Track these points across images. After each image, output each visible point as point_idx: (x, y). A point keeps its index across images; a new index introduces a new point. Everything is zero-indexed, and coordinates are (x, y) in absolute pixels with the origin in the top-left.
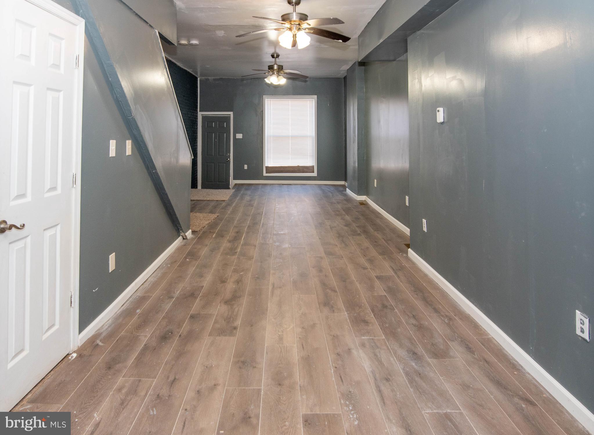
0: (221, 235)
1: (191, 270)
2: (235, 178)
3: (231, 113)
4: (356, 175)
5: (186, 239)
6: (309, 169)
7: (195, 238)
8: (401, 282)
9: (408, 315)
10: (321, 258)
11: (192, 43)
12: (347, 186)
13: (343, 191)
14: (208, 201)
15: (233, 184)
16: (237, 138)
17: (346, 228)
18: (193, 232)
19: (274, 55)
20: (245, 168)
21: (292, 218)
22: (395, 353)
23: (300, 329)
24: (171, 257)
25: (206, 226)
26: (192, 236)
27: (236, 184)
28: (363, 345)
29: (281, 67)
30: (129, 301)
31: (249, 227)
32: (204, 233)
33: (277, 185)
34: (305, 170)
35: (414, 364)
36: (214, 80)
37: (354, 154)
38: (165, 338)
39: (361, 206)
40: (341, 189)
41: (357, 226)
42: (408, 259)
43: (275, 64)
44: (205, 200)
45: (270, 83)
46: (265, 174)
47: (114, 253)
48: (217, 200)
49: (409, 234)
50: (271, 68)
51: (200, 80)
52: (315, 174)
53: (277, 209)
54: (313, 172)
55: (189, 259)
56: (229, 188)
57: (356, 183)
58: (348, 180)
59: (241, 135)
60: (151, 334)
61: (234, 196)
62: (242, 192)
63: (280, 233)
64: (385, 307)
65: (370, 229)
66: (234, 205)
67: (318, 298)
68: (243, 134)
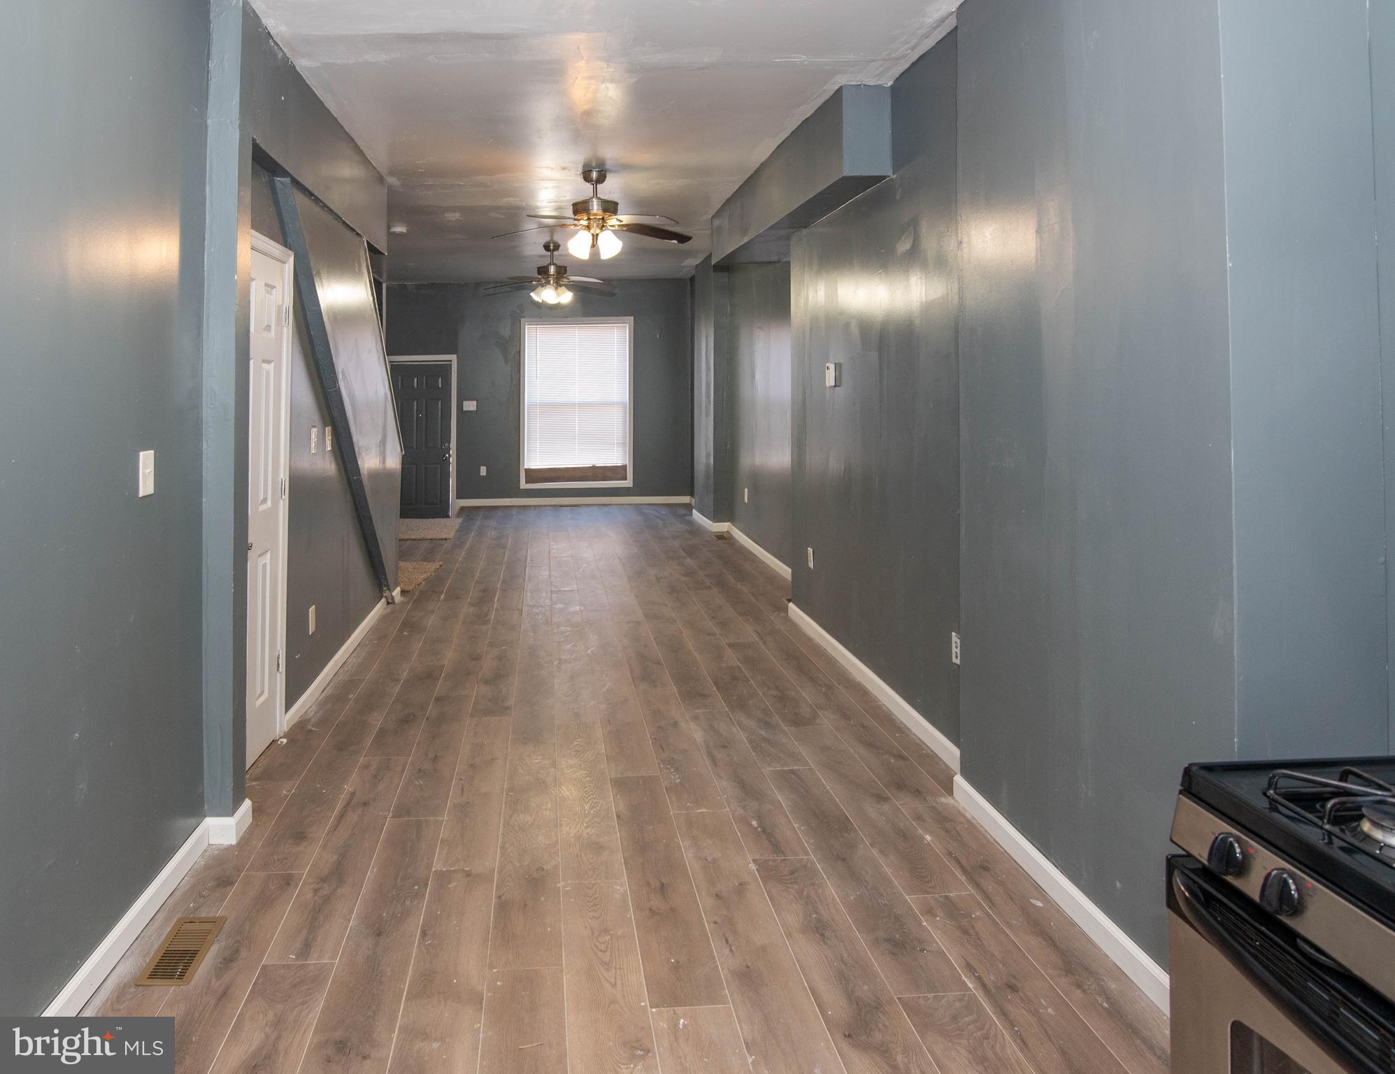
0: (454, 596)
1: (417, 646)
2: (459, 497)
3: (453, 358)
4: (711, 481)
5: (393, 603)
6: (617, 472)
7: (408, 603)
8: (768, 649)
9: (768, 686)
10: (639, 623)
11: (394, 230)
12: (694, 505)
13: (686, 515)
14: (414, 540)
15: (457, 508)
16: (464, 409)
17: (684, 578)
18: (403, 592)
19: (549, 246)
20: (482, 474)
21: (585, 565)
22: (740, 724)
23: (606, 706)
24: (374, 630)
25: (424, 583)
26: (402, 599)
27: (462, 509)
28: (696, 718)
29: (563, 268)
30: (329, 687)
31: (504, 582)
32: (422, 593)
33: (549, 508)
34: (609, 474)
35: (763, 733)
36: (419, 287)
37: (707, 437)
38: (407, 720)
39: (720, 541)
40: (682, 511)
41: (706, 575)
42: (787, 620)
43: (550, 264)
44: (407, 540)
45: (541, 301)
46: (523, 485)
47: (314, 606)
48: (431, 539)
49: (790, 578)
50: (543, 271)
51: (388, 289)
52: (628, 483)
53: (554, 551)
54: (625, 479)
55: (407, 632)
56: (448, 516)
57: (709, 500)
58: (695, 494)
59: (475, 403)
60: (385, 717)
61: (464, 530)
62: (478, 523)
63: (562, 589)
64: (734, 678)
65: (731, 579)
66: (467, 546)
67: (631, 672)
68: (477, 401)
